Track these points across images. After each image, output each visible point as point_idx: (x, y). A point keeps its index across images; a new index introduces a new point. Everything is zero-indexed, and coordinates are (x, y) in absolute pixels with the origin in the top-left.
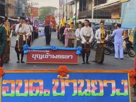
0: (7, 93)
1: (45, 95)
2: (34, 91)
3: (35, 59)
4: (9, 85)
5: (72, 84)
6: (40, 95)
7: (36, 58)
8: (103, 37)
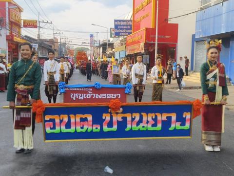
0: (51, 129)
1: (95, 130)
2: (82, 126)
3: (74, 99)
4: (53, 121)
5: (126, 118)
6: (89, 131)
7: (76, 98)
8: (160, 76)
